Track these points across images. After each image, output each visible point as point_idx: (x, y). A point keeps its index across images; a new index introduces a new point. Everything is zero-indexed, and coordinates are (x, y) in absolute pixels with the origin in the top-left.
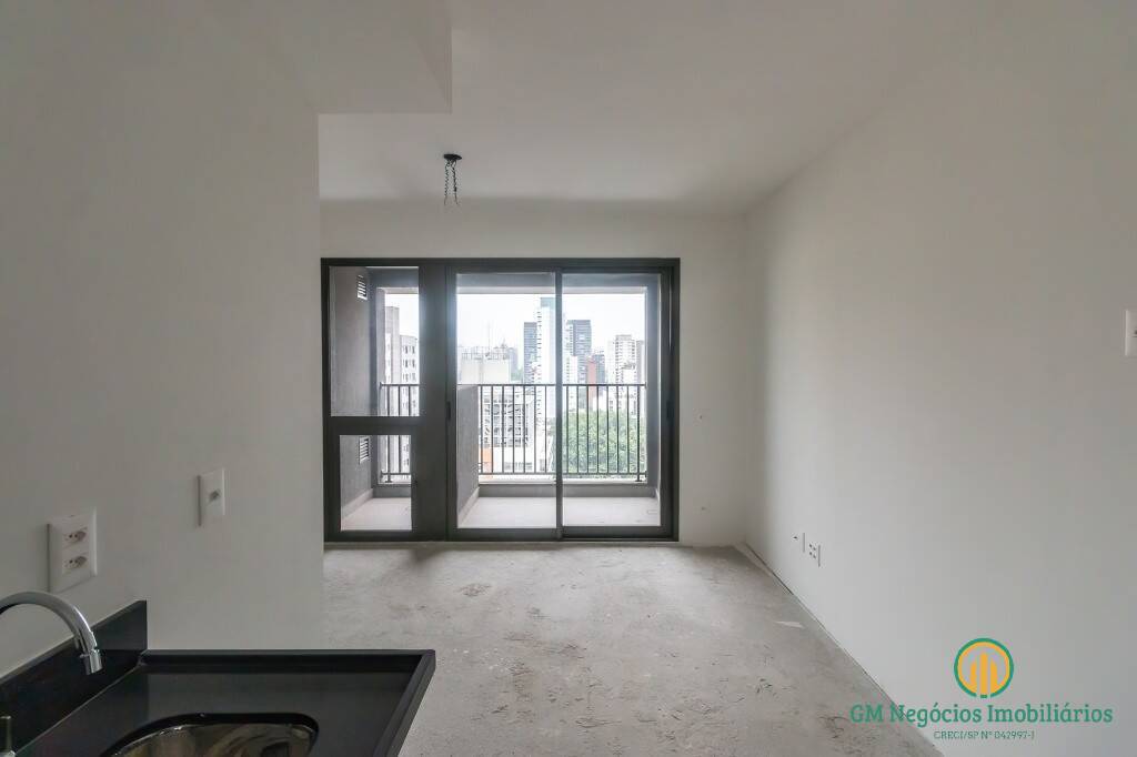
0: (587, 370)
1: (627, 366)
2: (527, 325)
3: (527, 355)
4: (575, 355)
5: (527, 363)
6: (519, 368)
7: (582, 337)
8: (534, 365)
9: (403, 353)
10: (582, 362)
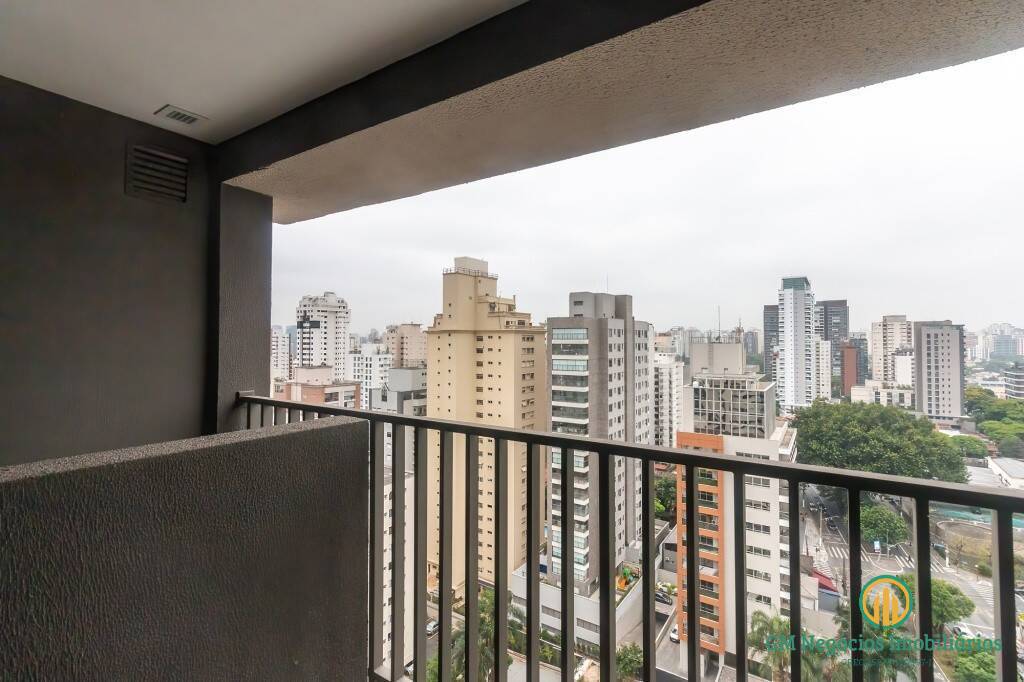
0: (842, 356)
1: (899, 352)
2: (767, 308)
3: (768, 339)
4: (826, 339)
5: (768, 346)
6: (759, 352)
7: (836, 320)
8: (776, 349)
9: (636, 337)
10: (836, 347)
